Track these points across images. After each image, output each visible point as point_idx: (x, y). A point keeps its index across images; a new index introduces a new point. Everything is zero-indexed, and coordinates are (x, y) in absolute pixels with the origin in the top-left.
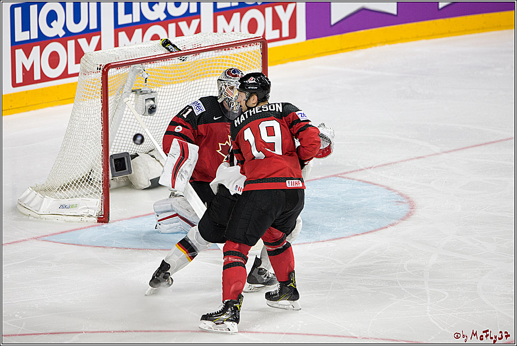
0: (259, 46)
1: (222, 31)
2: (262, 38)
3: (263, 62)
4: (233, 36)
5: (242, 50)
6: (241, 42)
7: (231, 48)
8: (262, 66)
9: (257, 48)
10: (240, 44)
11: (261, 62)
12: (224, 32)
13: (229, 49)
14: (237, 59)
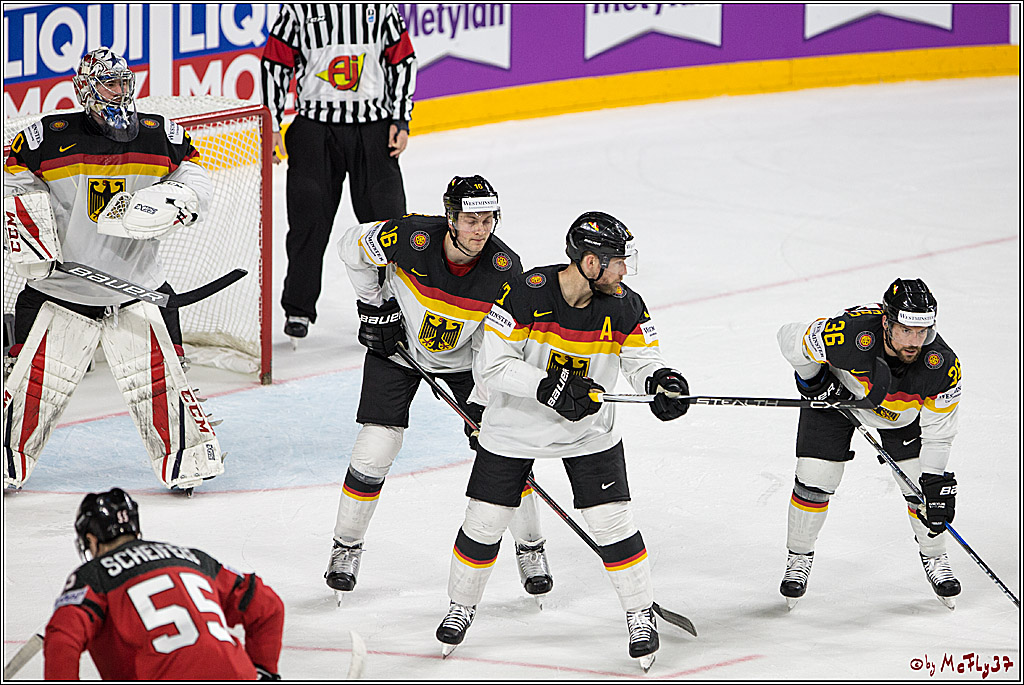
0: (256, 123)
1: (189, 93)
2: (262, 106)
3: (263, 152)
4: (208, 101)
5: (224, 129)
6: (223, 114)
7: (219, 123)
8: (263, 160)
9: (253, 126)
10: (221, 118)
11: (260, 152)
12: (193, 95)
13: (215, 125)
14: (216, 147)
